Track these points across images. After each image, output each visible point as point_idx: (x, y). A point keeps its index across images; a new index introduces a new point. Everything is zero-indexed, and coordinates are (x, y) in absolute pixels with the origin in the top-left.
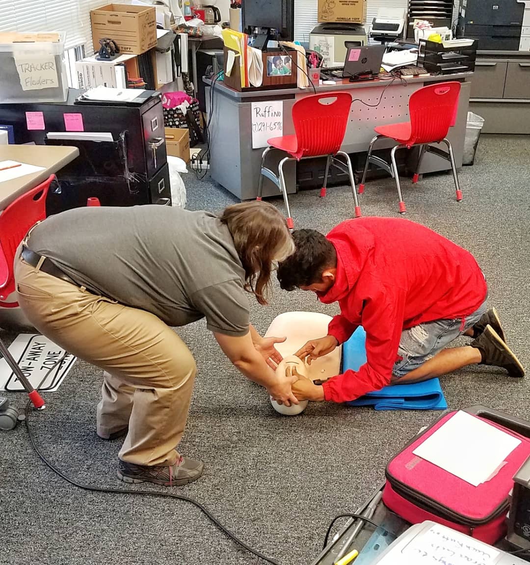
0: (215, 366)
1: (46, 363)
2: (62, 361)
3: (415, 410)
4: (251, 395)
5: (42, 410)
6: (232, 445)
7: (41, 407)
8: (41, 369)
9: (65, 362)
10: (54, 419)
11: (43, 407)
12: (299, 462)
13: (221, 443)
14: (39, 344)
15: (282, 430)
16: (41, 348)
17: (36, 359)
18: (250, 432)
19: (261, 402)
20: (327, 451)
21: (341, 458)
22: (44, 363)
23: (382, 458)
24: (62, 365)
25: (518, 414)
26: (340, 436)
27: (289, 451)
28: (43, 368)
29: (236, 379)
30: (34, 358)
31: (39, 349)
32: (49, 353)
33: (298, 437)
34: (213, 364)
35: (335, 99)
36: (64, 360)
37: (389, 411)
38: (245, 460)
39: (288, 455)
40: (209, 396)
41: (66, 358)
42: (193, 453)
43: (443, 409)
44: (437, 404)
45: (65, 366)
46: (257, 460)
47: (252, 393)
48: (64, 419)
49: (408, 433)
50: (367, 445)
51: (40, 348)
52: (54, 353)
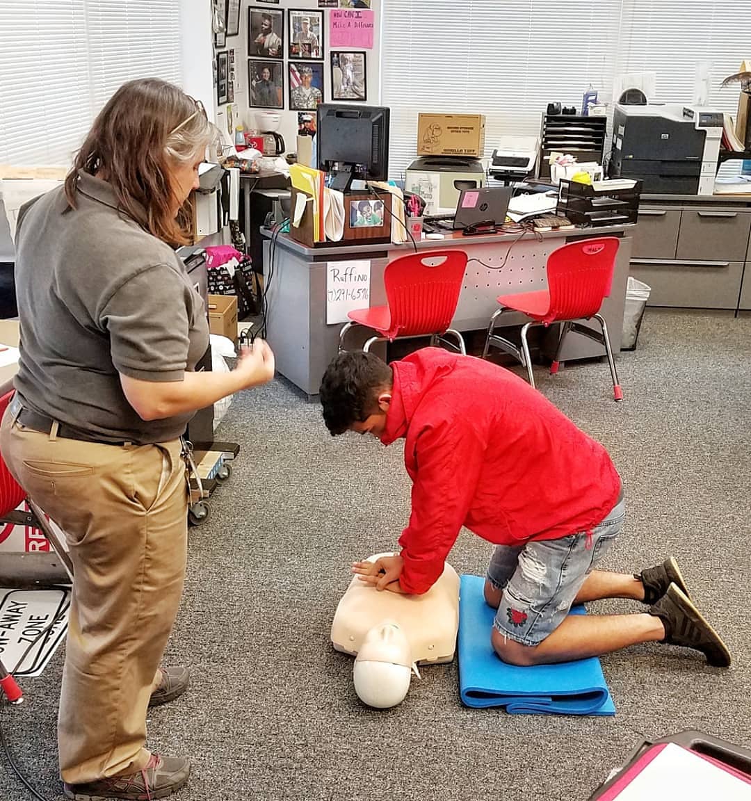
0: (271, 640)
1: (26, 633)
2: (49, 630)
3: (568, 715)
4: (323, 685)
5: (19, 705)
6: (295, 765)
7: (17, 700)
8: (19, 642)
9: (53, 632)
10: (35, 718)
11: (21, 700)
12: (396, 794)
13: (279, 762)
14: (18, 604)
15: (369, 743)
16: (20, 611)
17: (12, 626)
18: (321, 744)
19: (338, 697)
20: (437, 778)
21: (458, 790)
22: (23, 633)
23: (521, 791)
24: (49, 636)
25: (722, 725)
26: (456, 754)
27: (379, 777)
28: (22, 640)
29: (302, 660)
30: (10, 625)
31: (17, 612)
32: (31, 619)
33: (393, 754)
34: (267, 637)
35: (444, 259)
36: (53, 629)
37: (529, 716)
38: (315, 790)
39: (379, 782)
40: (261, 686)
41: (55, 626)
42: (238, 777)
43: (611, 715)
44: (599, 707)
45: (53, 638)
46: (333, 790)
47: (324, 683)
48: (49, 719)
49: (558, 752)
50: (497, 769)
51: (18, 609)
52: (38, 619)
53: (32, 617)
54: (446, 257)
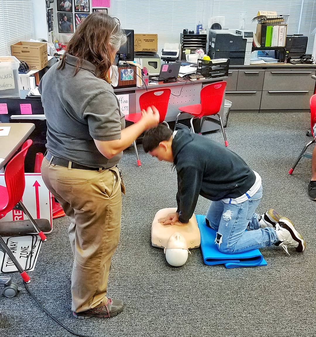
0: (124, 249)
1: (22, 254)
3: (250, 267)
4: (152, 264)
5: (29, 283)
6: (151, 296)
7: (28, 281)
8: (20, 258)
9: (33, 253)
10: (38, 288)
11: (29, 281)
12: (195, 303)
13: (145, 295)
14: (14, 243)
15: (177, 284)
16: (16, 245)
17: (15, 252)
18: (159, 287)
19: (159, 268)
20: (208, 295)
21: (218, 299)
22: (21, 254)
23: (242, 297)
24: (32, 254)
25: (307, 265)
26: (212, 286)
27: (186, 297)
28: (21, 257)
29: (140, 255)
30: (14, 251)
31: (15, 246)
32: (22, 248)
33: (188, 288)
34: (123, 248)
35: (162, 92)
36: (33, 251)
37: (235, 269)
38: (163, 304)
39: (186, 299)
40: (127, 266)
41: (33, 250)
42: (130, 302)
43: (266, 265)
44: (261, 262)
45: (34, 255)
46: (170, 304)
47: (151, 263)
48: (44, 287)
49: (251, 281)
50: (230, 290)
51: (15, 245)
52: (25, 248)
53: (22, 247)
54: (163, 91)
